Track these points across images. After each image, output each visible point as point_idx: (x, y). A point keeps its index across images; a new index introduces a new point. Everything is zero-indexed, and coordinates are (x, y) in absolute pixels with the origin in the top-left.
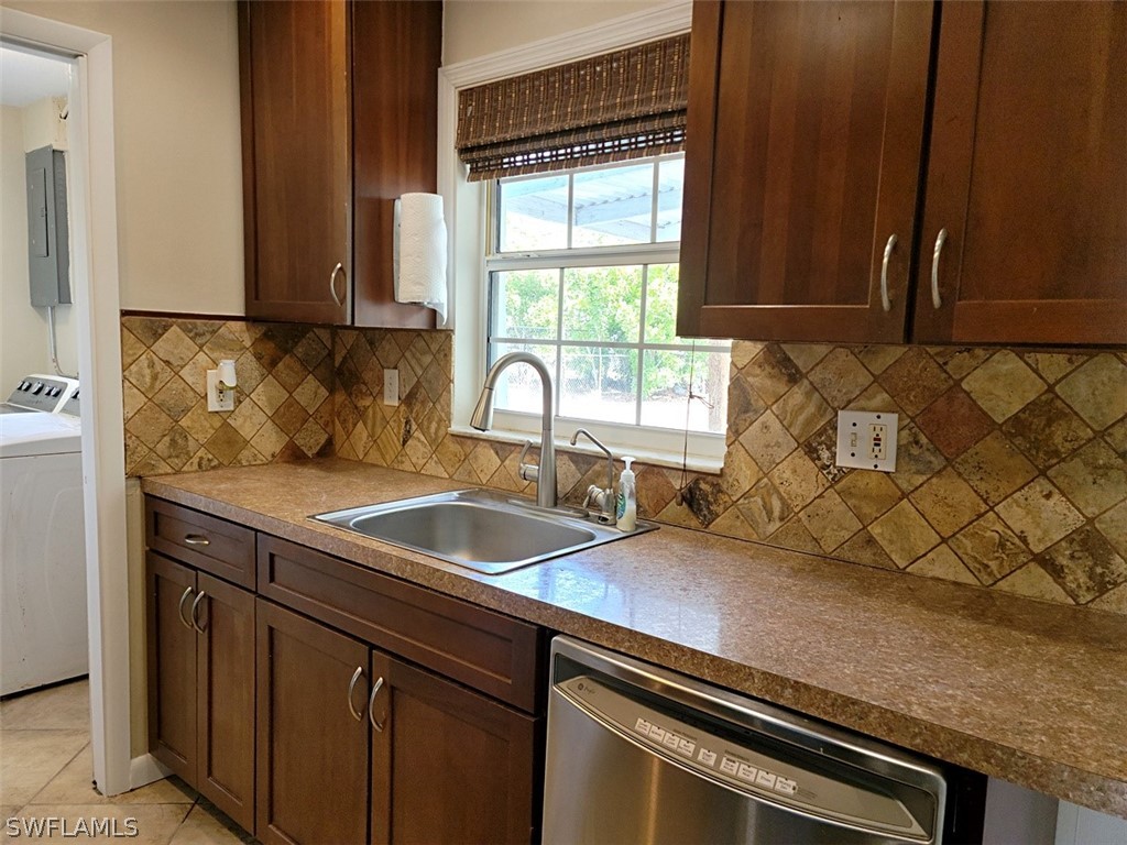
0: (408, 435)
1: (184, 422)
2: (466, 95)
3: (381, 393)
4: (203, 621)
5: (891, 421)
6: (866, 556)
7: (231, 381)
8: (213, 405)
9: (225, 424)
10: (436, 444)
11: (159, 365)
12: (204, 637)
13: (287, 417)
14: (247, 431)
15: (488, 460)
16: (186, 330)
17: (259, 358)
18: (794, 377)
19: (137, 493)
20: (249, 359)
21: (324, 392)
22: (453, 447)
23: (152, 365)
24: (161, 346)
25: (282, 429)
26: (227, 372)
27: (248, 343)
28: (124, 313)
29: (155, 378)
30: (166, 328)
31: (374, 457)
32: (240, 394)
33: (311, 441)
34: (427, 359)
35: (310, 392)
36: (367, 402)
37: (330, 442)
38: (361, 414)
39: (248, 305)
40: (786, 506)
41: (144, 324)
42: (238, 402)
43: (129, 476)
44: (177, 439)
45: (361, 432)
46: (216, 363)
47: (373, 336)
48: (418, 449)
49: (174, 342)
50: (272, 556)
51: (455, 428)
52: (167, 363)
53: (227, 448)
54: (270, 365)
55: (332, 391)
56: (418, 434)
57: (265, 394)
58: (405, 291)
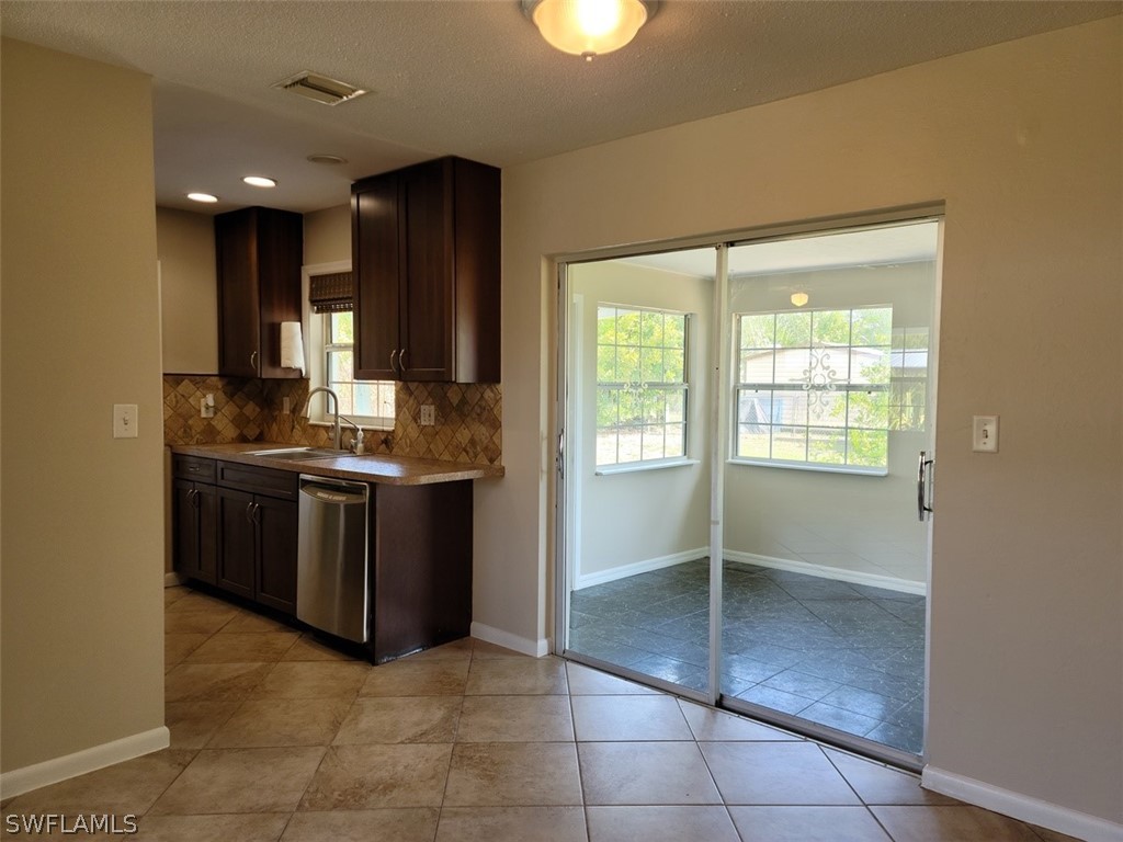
0: (293, 427)
1: (190, 422)
2: (313, 279)
3: (282, 409)
4: (197, 504)
5: (433, 407)
6: (429, 456)
7: (211, 403)
8: (203, 415)
9: (209, 424)
10: (304, 430)
11: (179, 396)
12: (197, 510)
13: (239, 421)
14: (219, 427)
15: (323, 435)
16: (191, 381)
17: (225, 393)
18: (411, 394)
19: (169, 453)
20: (220, 394)
21: (258, 409)
22: (311, 431)
23: (176, 396)
24: (181, 389)
25: (237, 426)
26: (210, 400)
27: (220, 386)
28: (165, 375)
29: (177, 402)
30: (182, 381)
31: (280, 439)
32: (216, 410)
33: (252, 432)
34: (300, 392)
35: (251, 409)
36: (277, 413)
37: (261, 434)
38: (274, 419)
39: (220, 369)
40: (411, 441)
41: (173, 379)
42: (215, 413)
43: (166, 445)
44: (187, 430)
45: (275, 427)
46: (204, 396)
47: (279, 382)
48: (297, 432)
49: (186, 386)
50: (222, 469)
51: (311, 422)
52: (183, 396)
53: (210, 434)
54: (231, 396)
55: (262, 409)
56: (297, 426)
57: (229, 410)
58: (285, 363)
